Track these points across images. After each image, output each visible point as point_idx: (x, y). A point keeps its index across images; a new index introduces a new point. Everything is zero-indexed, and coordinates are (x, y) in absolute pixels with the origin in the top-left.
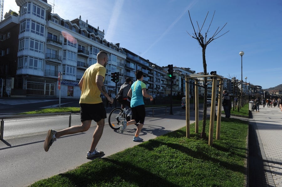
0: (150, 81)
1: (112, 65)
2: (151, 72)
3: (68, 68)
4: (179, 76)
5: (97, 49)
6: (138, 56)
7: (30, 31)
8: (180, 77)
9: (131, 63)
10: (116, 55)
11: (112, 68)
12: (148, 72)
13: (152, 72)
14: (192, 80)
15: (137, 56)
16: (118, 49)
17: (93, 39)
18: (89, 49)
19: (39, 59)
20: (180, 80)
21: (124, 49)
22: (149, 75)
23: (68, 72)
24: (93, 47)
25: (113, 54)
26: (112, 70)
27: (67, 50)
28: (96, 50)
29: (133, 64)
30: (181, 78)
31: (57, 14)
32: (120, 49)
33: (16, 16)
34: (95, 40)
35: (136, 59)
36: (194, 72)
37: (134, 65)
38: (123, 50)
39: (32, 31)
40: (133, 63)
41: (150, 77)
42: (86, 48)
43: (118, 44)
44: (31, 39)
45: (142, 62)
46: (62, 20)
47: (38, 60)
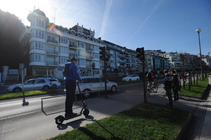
0: (127, 62)
1: (96, 53)
2: (127, 55)
3: (62, 59)
4: (151, 56)
5: (83, 43)
6: (116, 45)
7: (35, 37)
8: (152, 57)
9: (110, 51)
10: (98, 46)
11: (96, 55)
12: (125, 56)
13: (128, 55)
14: (162, 59)
15: (115, 45)
16: (99, 41)
17: (80, 36)
18: (77, 44)
19: (42, 54)
20: (152, 59)
21: (104, 41)
22: (126, 58)
23: (62, 61)
24: (80, 42)
25: (95, 45)
26: (96, 56)
27: (61, 46)
28: (82, 43)
30: (153, 58)
32: (101, 41)
33: (28, 28)
34: (81, 37)
35: (115, 47)
37: (114, 51)
38: (103, 42)
39: (36, 37)
40: (112, 50)
41: (127, 59)
42: (75, 44)
43: (100, 38)
44: (35, 41)
45: (119, 49)
47: (41, 55)
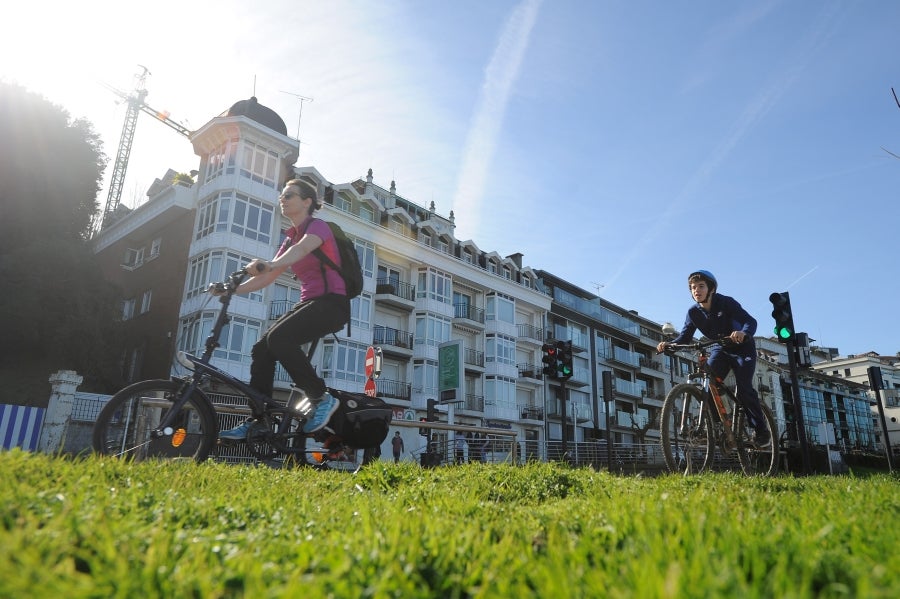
0: (650, 395)
1: (500, 336)
2: (650, 357)
3: (342, 352)
4: (770, 370)
5: (444, 278)
6: (595, 297)
7: (229, 228)
8: (776, 377)
9: (569, 328)
10: (512, 299)
11: (500, 346)
12: (641, 361)
13: (655, 358)
14: (831, 386)
15: (590, 297)
16: (518, 273)
17: (427, 242)
18: (415, 281)
19: (250, 322)
20: (777, 388)
21: (541, 274)
22: (645, 371)
23: (341, 366)
24: (429, 273)
25: (500, 294)
26: (500, 353)
28: (440, 280)
29: (577, 332)
30: (782, 381)
31: (313, 168)
32: (525, 275)
34: (435, 245)
35: (589, 309)
36: (834, 352)
37: (583, 330)
38: (536, 277)
39: (237, 231)
40: (577, 325)
41: (649, 380)
42: (403, 278)
43: (517, 257)
44: (229, 254)
45: (610, 319)
46: (328, 185)
47: (246, 326)
